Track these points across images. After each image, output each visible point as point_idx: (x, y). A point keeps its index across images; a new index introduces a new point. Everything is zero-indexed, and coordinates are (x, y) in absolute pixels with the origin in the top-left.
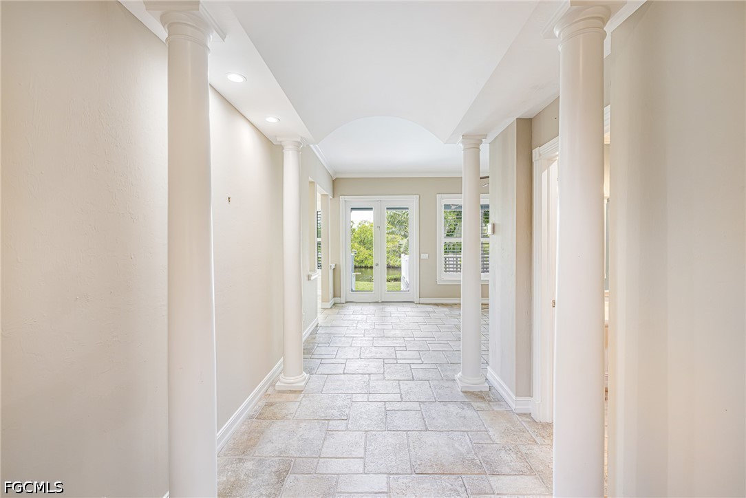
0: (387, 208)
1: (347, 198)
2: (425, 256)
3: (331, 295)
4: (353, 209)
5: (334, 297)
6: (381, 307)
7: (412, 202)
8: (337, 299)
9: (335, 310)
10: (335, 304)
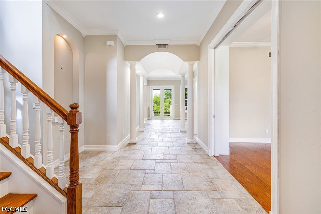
0: (165, 89)
1: (152, 86)
2: (176, 104)
3: (147, 116)
4: (154, 89)
5: (148, 117)
6: (163, 120)
7: (172, 87)
8: (149, 118)
9: (148, 121)
10: (148, 119)
